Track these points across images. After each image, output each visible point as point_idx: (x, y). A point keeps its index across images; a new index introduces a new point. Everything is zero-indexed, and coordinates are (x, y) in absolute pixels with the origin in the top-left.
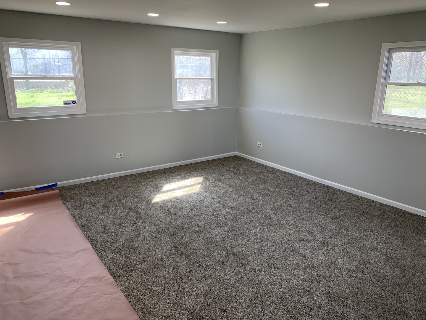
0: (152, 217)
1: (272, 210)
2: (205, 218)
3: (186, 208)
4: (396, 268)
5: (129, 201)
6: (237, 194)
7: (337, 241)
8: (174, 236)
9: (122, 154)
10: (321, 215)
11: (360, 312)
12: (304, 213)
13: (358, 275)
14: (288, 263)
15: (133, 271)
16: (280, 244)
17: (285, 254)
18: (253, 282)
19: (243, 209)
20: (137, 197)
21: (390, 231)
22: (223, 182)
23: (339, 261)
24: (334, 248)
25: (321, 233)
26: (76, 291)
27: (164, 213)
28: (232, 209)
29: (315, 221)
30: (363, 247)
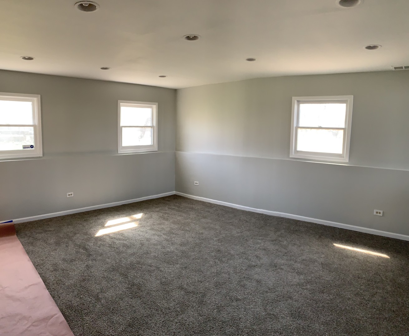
0: (101, 255)
1: (219, 242)
2: (155, 256)
3: (134, 246)
4: (332, 272)
5: (79, 239)
6: (183, 230)
7: (282, 260)
8: (125, 276)
9: (72, 193)
10: (262, 239)
11: (321, 320)
12: (247, 241)
13: (308, 287)
14: (247, 292)
15: (87, 314)
16: (234, 275)
17: (242, 283)
18: (219, 320)
19: (191, 245)
20: (86, 234)
21: (317, 243)
22: (167, 220)
23: (289, 278)
24: (282, 267)
25: (266, 256)
26: (26, 330)
27: (114, 251)
28: (181, 245)
29: (259, 246)
30: (303, 260)
